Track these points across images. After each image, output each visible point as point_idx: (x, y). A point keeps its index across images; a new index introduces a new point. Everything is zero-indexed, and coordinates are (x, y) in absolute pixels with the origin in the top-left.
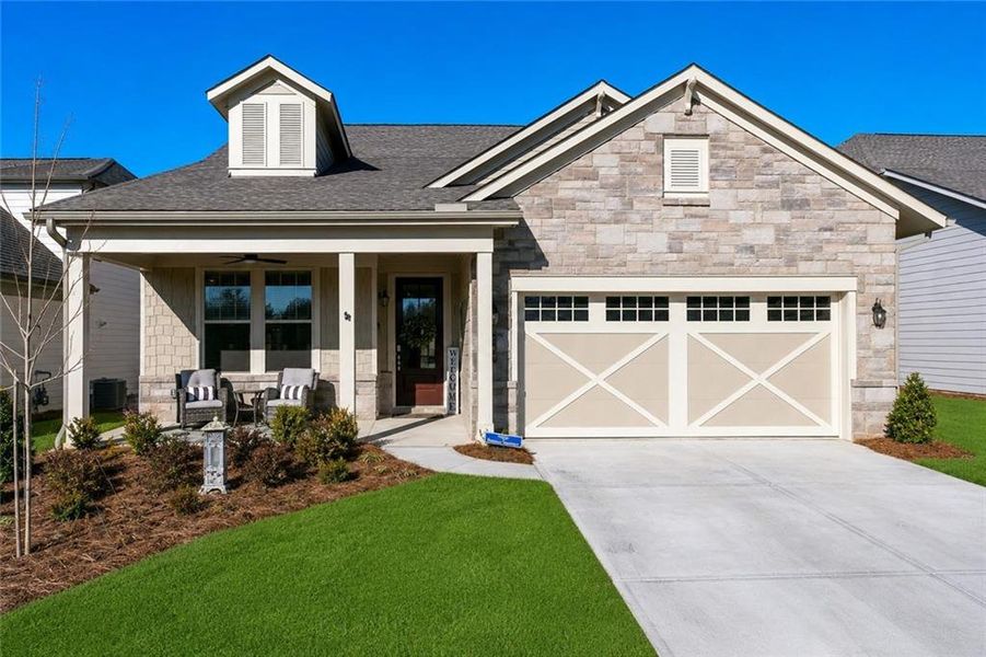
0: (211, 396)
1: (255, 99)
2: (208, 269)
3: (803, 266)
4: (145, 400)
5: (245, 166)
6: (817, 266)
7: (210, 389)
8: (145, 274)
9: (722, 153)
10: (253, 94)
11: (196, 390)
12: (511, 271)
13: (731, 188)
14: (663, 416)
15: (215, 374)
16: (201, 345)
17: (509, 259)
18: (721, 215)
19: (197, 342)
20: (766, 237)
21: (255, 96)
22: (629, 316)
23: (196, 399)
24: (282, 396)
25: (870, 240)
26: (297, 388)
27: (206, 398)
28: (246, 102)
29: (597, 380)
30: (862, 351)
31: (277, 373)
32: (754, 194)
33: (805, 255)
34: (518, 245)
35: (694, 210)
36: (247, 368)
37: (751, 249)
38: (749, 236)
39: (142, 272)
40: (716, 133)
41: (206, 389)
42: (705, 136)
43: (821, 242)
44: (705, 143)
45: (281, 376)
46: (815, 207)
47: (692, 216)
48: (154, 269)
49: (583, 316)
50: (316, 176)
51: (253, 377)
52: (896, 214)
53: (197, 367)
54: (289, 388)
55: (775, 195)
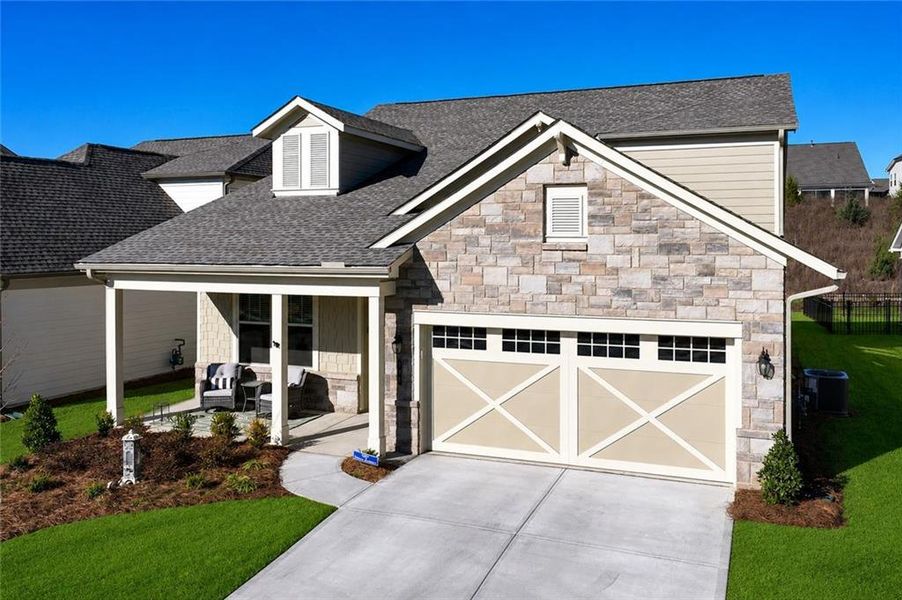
0: (228, 386)
1: (292, 132)
3: (682, 311)
5: (285, 188)
6: (698, 312)
7: (228, 380)
9: (599, 200)
10: (290, 127)
11: (218, 380)
12: (413, 306)
13: (608, 233)
14: (555, 445)
15: (237, 367)
17: (411, 296)
18: (600, 259)
20: (643, 280)
21: (293, 129)
22: (523, 348)
25: (755, 286)
27: (225, 387)
28: (287, 134)
29: (494, 404)
30: (748, 401)
32: (630, 240)
33: (684, 299)
34: (418, 284)
35: (571, 255)
36: (267, 361)
37: (628, 292)
38: (625, 280)
40: (594, 181)
41: (224, 381)
42: (584, 184)
43: (702, 287)
44: (584, 191)
46: (694, 252)
47: (570, 260)
49: (482, 346)
50: (338, 195)
52: (784, 261)
55: (653, 239)
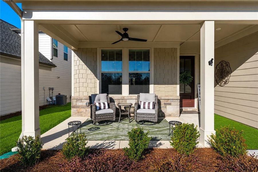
0: (107, 107)
2: (103, 49)
4: (74, 107)
7: (106, 103)
8: (75, 51)
11: (100, 104)
15: (107, 96)
16: (100, 82)
19: (98, 81)
23: (100, 109)
24: (142, 107)
26: (149, 103)
27: (104, 108)
31: (136, 95)
36: (120, 93)
39: (73, 50)
41: (104, 104)
45: (139, 97)
48: (78, 49)
51: (124, 97)
53: (98, 93)
54: (144, 103)
